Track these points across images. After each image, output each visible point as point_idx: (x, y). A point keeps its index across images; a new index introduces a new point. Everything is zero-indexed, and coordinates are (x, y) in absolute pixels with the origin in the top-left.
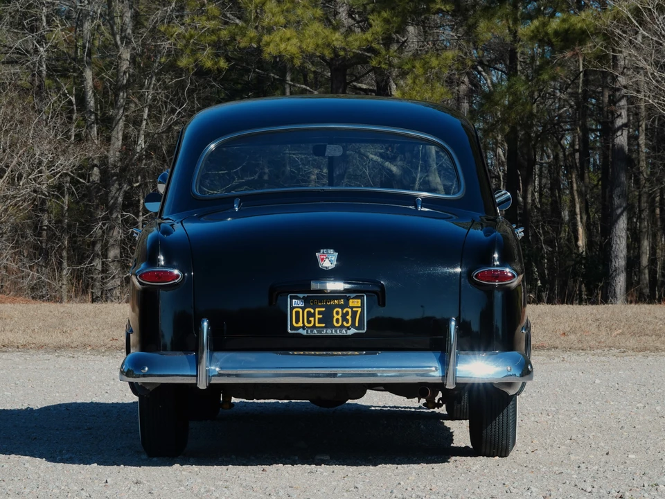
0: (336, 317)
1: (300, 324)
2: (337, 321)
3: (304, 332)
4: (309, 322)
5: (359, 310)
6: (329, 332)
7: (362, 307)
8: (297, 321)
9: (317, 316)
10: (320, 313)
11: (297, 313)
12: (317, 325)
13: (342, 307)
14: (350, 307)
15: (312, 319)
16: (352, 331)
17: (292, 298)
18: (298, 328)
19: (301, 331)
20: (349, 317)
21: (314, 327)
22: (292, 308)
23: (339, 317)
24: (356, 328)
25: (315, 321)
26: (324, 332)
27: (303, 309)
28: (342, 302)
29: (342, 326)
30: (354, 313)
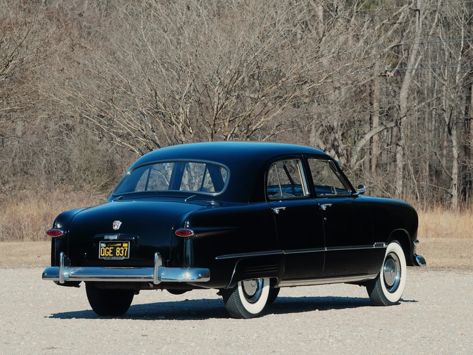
0: (117, 251)
1: (104, 255)
2: (118, 253)
3: (105, 258)
4: (107, 254)
5: (127, 248)
6: (114, 258)
7: (128, 247)
8: (102, 254)
9: (110, 251)
10: (111, 250)
11: (103, 249)
12: (110, 255)
13: (120, 247)
14: (124, 247)
15: (108, 252)
16: (124, 258)
17: (101, 243)
18: (103, 256)
19: (104, 258)
20: (122, 252)
21: (109, 256)
22: (101, 247)
23: (119, 252)
24: (125, 257)
25: (109, 253)
26: (112, 259)
27: (105, 248)
28: (120, 245)
29: (120, 256)
30: (125, 250)
